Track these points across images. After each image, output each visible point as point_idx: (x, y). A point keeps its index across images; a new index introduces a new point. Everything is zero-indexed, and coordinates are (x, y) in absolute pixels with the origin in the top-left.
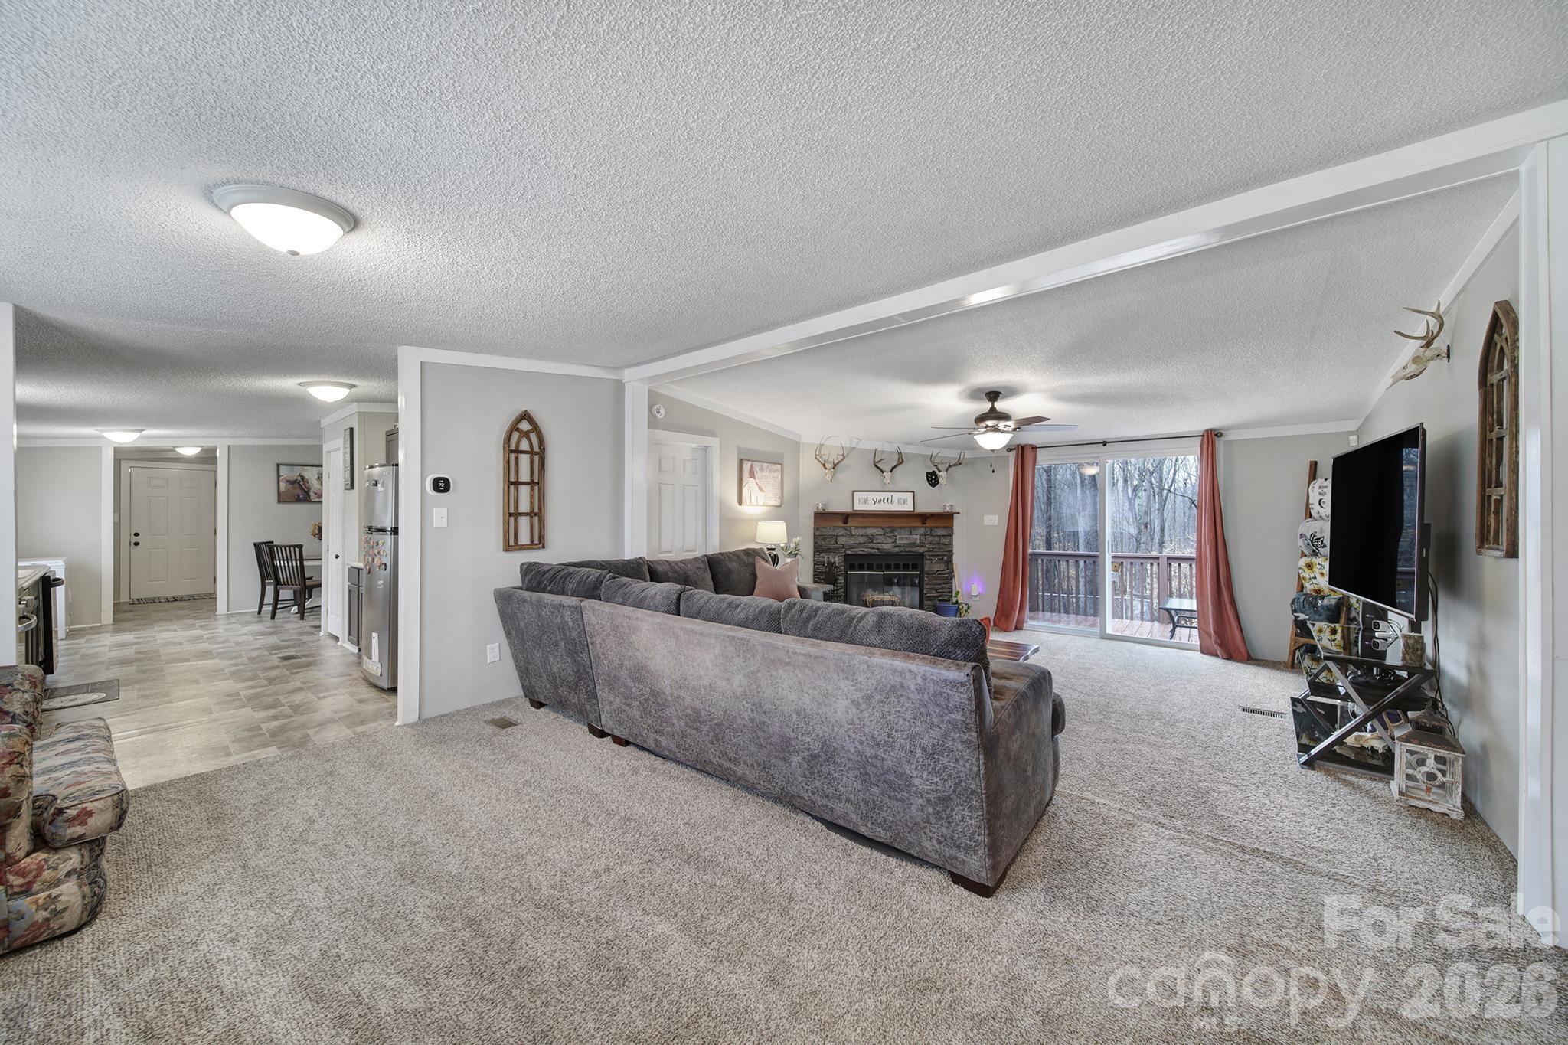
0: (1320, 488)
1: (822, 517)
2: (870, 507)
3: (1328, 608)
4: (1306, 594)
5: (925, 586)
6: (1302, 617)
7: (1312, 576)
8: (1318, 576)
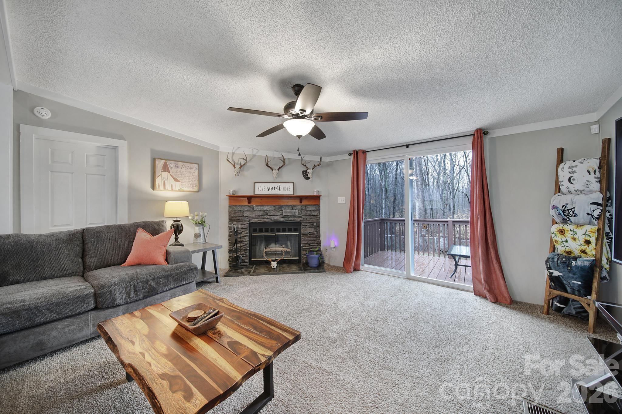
0: (570, 167)
1: (233, 198)
2: (265, 192)
3: (582, 268)
4: (558, 255)
5: (302, 242)
6: (556, 273)
7: (564, 239)
8: (570, 240)
